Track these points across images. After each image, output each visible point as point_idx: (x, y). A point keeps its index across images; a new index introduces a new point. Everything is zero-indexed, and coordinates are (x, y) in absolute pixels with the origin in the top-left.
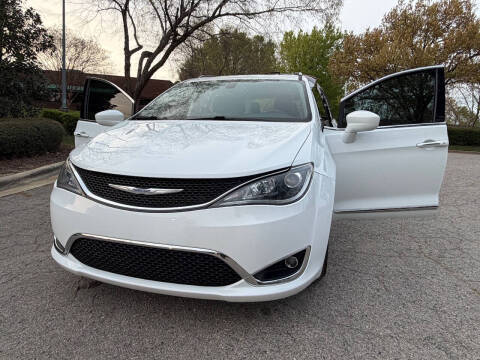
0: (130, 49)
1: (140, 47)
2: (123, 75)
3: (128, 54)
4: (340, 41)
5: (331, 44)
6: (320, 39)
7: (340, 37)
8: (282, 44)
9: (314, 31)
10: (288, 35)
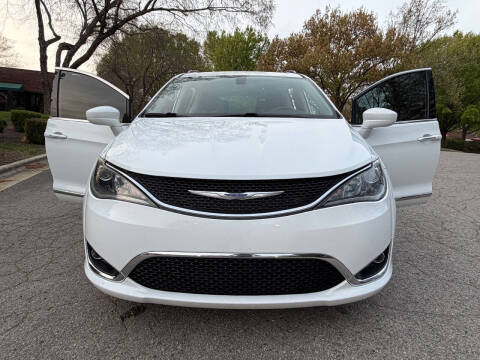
0: (46, 39)
1: (58, 38)
2: (39, 69)
3: (44, 45)
4: (261, 44)
5: (253, 47)
6: (243, 41)
7: (261, 40)
8: (206, 43)
9: (237, 33)
10: (211, 35)
